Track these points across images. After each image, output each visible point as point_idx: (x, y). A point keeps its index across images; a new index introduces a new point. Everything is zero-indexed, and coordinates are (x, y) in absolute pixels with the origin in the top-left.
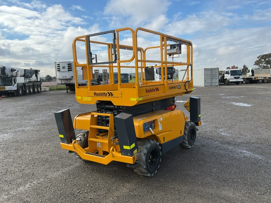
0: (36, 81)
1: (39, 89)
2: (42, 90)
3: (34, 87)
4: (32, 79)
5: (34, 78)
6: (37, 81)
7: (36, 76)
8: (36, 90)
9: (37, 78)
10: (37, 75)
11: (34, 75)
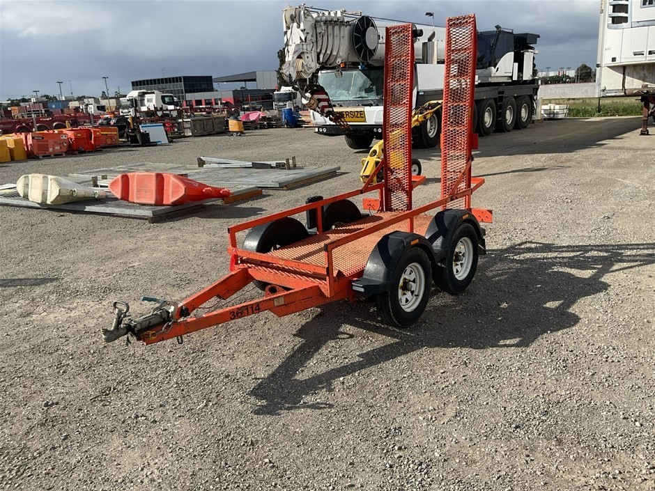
0: (515, 78)
1: (524, 114)
2: (537, 117)
3: (499, 107)
4: (498, 74)
5: (505, 67)
6: (520, 82)
7: (519, 59)
8: (509, 117)
9: (521, 70)
10: (523, 54)
11: (510, 56)
